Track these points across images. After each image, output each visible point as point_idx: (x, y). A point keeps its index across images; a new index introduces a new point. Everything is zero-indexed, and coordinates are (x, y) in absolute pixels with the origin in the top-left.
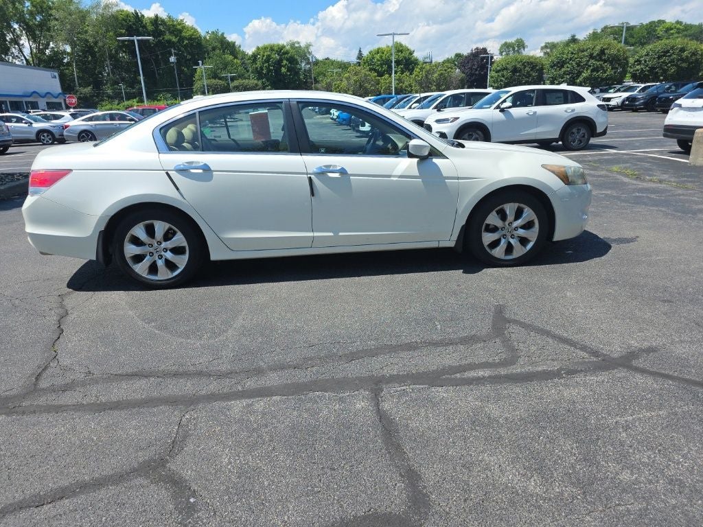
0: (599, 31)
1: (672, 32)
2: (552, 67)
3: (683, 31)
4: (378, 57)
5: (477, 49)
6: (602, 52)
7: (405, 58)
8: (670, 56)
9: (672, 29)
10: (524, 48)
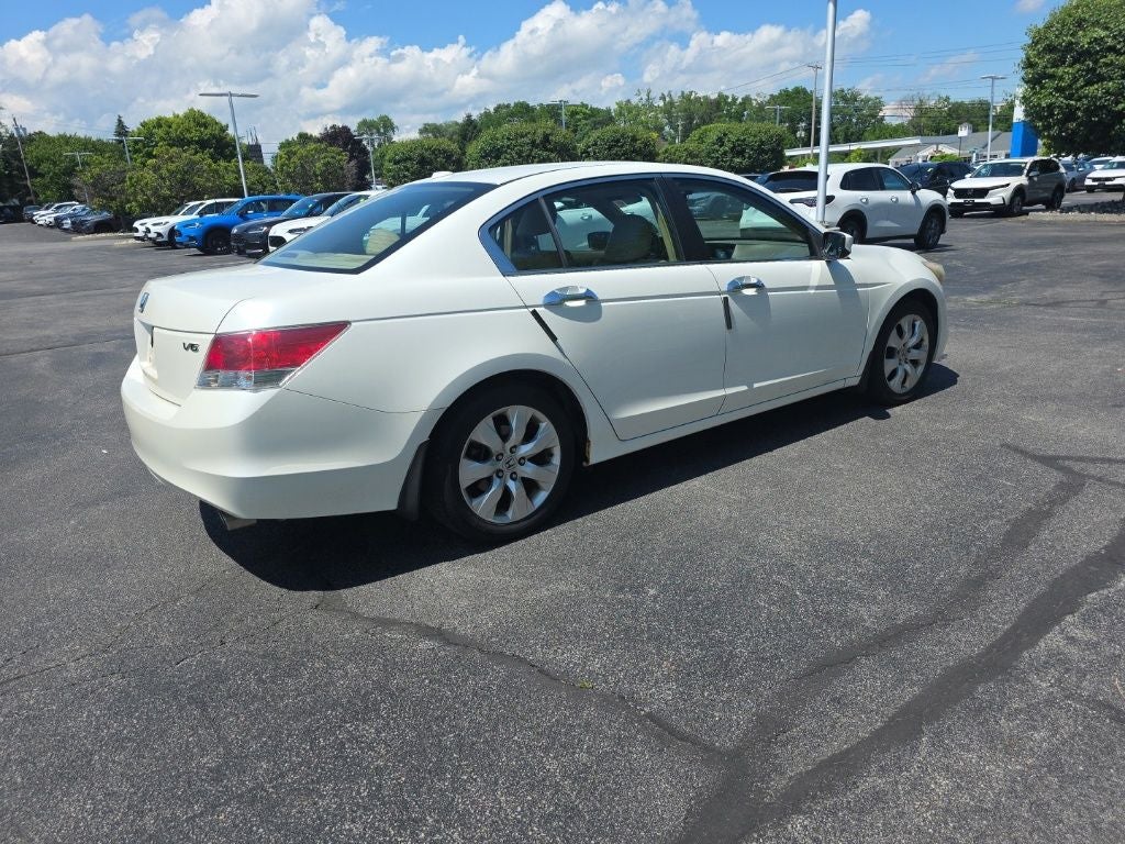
0: (492, 111)
1: (578, 117)
2: (482, 157)
3: (590, 116)
4: (160, 132)
5: (333, 127)
6: (546, 138)
7: (214, 136)
8: (622, 146)
9: (577, 113)
10: (393, 129)
